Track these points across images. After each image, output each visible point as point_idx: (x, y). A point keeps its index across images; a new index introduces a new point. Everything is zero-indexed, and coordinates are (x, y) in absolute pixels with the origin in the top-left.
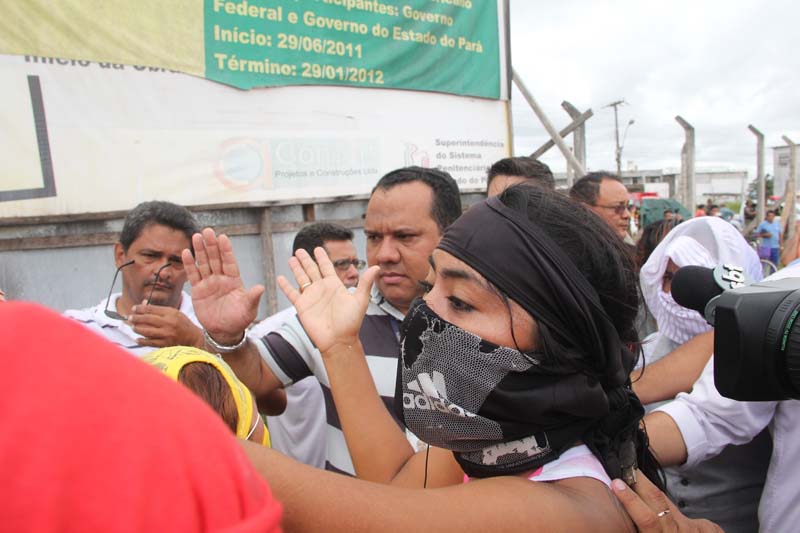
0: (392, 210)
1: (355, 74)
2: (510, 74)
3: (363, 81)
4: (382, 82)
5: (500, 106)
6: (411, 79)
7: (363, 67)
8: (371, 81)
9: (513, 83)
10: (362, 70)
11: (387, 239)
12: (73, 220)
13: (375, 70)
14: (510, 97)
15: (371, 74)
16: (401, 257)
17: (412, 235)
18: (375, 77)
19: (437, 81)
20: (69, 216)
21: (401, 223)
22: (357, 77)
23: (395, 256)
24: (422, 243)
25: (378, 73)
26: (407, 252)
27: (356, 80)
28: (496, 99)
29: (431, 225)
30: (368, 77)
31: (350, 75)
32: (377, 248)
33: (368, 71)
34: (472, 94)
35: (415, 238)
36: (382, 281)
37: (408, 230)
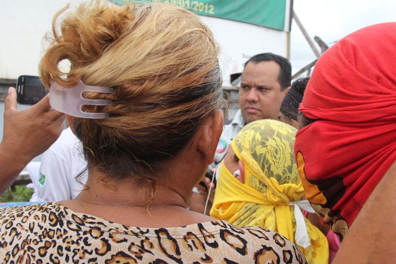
0: (259, 74)
1: (196, 6)
2: (292, 14)
3: (201, 10)
4: (213, 13)
5: (283, 35)
6: (230, 12)
7: (202, 2)
8: (206, 11)
9: (293, 21)
10: (202, 4)
11: (253, 90)
12: (11, 83)
13: (209, 4)
14: (290, 29)
15: (207, 7)
16: (259, 100)
17: (267, 89)
18: (209, 9)
19: (246, 15)
20: (7, 80)
21: (263, 82)
22: (198, 8)
23: (256, 99)
24: (271, 94)
25: (211, 6)
26: (262, 97)
27: (197, 9)
28: (280, 30)
29: (277, 85)
30: (204, 9)
31: (194, 6)
32: (247, 93)
33: (205, 4)
34: (268, 26)
35: (268, 91)
36: (246, 111)
37: (265, 86)
